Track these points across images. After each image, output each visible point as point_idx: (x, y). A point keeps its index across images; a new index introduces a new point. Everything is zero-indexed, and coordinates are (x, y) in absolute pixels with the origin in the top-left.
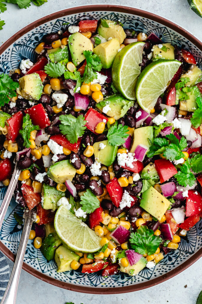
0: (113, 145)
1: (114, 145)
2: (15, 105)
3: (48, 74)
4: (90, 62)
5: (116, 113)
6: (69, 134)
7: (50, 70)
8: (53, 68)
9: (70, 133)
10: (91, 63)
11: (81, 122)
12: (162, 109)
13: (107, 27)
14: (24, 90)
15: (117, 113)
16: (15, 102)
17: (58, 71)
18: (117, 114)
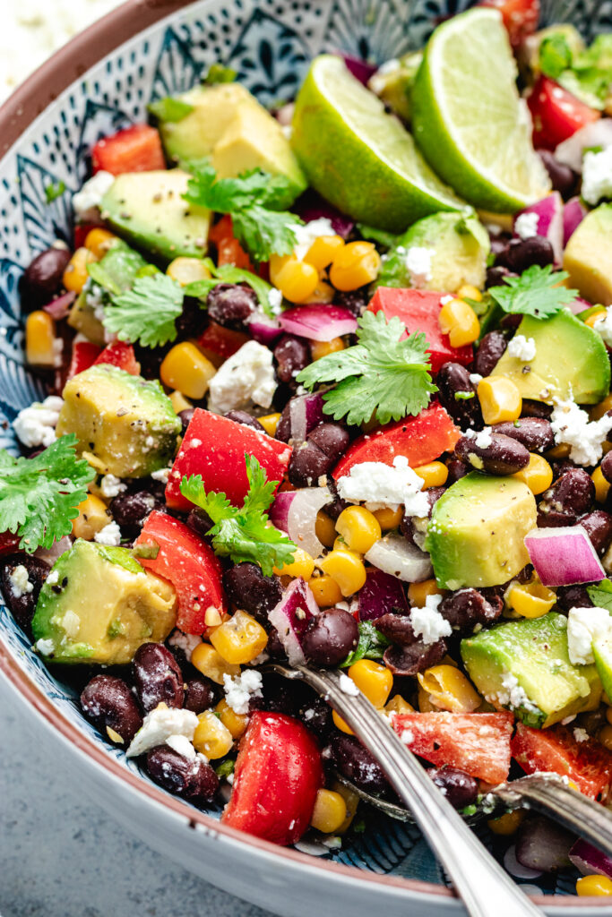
0: (555, 312)
1: (558, 310)
2: (118, 527)
3: (133, 340)
4: (234, 190)
5: (458, 262)
6: (383, 401)
7: (130, 320)
8: (135, 306)
9: (384, 394)
10: (240, 193)
11: (383, 333)
12: (576, 167)
13: (188, 111)
14: (102, 414)
15: (463, 259)
16: (109, 519)
17: (161, 299)
18: (464, 265)
